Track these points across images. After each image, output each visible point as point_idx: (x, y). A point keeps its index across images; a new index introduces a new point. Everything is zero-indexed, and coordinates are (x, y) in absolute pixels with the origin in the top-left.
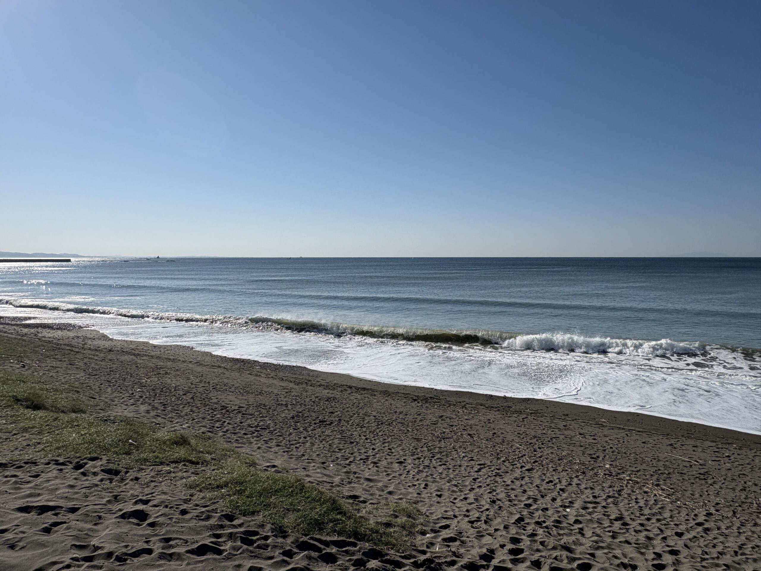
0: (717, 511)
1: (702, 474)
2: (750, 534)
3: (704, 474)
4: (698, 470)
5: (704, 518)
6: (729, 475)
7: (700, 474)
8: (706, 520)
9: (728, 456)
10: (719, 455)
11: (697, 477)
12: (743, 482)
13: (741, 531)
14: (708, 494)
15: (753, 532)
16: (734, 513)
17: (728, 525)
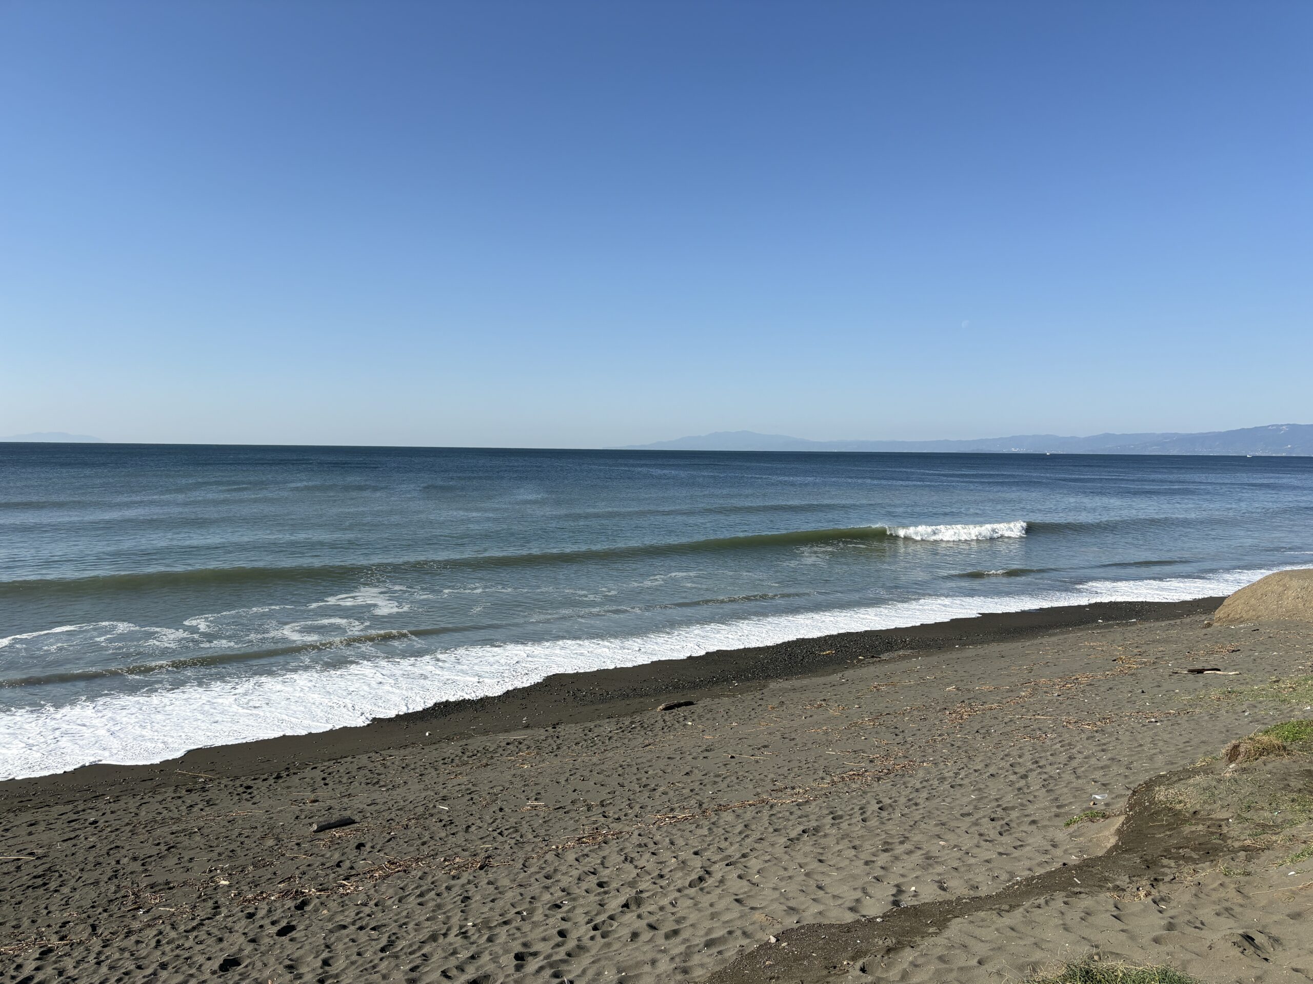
0: (62, 939)
1: (39, 877)
2: (117, 956)
3: (43, 875)
4: (31, 871)
5: (34, 965)
6: (91, 859)
7: (35, 877)
8: (38, 969)
9: (95, 822)
10: (77, 826)
11: (29, 887)
12: (114, 863)
13: (103, 958)
14: (49, 912)
15: (122, 950)
16: (94, 927)
17: (79, 958)
